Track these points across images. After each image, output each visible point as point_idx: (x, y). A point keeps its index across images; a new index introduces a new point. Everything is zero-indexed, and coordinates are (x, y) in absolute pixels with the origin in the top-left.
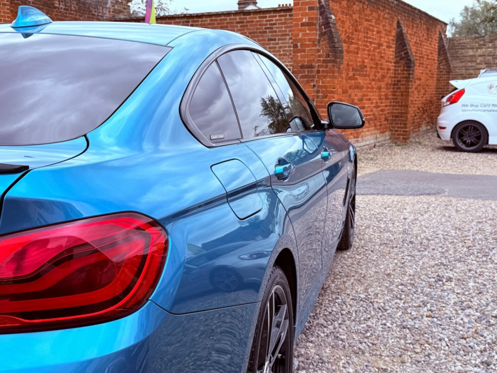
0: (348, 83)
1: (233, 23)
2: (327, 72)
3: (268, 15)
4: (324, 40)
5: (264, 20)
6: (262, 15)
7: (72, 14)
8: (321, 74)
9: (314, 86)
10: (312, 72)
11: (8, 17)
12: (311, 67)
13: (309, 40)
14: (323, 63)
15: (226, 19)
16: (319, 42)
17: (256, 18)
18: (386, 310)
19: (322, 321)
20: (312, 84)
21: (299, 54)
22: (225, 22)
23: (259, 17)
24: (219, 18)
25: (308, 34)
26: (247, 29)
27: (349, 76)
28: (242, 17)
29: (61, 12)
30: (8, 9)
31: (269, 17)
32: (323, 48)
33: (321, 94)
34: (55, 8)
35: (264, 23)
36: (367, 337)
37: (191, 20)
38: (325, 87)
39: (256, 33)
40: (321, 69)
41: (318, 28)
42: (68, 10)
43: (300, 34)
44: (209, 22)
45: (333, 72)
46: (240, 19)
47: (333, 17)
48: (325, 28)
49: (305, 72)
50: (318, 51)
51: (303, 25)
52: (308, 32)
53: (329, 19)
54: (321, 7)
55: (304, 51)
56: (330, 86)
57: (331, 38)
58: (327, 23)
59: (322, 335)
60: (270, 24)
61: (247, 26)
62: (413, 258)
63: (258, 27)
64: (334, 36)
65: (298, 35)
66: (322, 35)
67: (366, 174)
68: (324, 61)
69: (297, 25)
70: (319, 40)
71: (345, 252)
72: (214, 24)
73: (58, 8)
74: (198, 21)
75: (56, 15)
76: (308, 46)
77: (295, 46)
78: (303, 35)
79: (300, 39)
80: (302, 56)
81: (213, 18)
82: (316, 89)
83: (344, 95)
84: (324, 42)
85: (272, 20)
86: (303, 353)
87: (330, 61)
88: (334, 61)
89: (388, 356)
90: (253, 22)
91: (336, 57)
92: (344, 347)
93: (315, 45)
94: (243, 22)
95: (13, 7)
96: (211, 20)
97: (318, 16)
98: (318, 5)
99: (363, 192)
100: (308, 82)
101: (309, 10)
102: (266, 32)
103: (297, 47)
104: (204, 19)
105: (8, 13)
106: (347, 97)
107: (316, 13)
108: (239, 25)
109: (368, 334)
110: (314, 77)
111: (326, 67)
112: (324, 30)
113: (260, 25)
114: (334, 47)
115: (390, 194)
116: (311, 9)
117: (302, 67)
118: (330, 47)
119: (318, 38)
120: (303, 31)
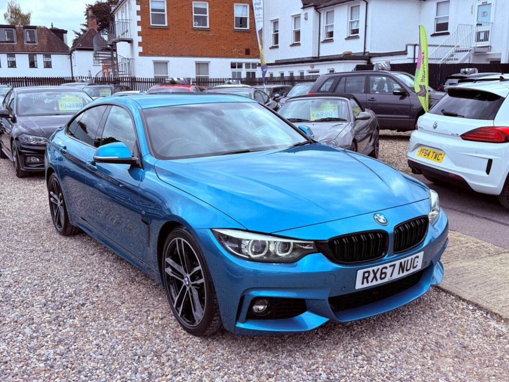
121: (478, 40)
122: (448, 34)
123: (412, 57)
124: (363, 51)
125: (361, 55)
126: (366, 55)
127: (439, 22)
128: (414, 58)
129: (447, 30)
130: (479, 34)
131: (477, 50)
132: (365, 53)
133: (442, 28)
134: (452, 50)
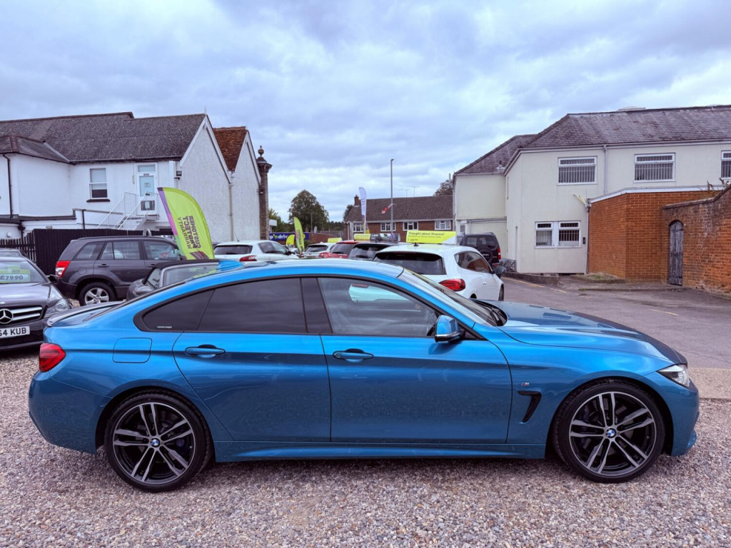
121: (143, 208)
122: (108, 201)
123: (81, 222)
124: (9, 213)
125: (7, 217)
126: (14, 217)
127: (94, 189)
128: (84, 224)
129: (106, 196)
130: (143, 203)
131: (149, 218)
132: (12, 215)
133: (100, 195)
134: (123, 217)
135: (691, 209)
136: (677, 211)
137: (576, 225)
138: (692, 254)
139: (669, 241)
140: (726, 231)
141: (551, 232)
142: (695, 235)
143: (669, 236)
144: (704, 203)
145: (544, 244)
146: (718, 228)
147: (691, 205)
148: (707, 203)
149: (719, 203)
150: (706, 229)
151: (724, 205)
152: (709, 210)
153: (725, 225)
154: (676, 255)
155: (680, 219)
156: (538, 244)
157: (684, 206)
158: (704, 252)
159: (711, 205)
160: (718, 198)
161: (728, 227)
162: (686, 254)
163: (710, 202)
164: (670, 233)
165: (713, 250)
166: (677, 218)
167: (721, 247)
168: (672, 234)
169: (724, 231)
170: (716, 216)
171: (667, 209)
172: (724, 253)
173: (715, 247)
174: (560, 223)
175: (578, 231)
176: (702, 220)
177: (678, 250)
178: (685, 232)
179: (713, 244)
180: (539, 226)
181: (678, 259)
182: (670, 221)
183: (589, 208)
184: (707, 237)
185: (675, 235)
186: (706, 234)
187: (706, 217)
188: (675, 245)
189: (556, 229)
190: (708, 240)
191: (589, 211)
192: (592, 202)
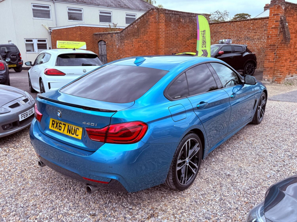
0: (294, 51)
1: (249, 24)
2: (281, 47)
3: (265, 20)
4: (281, 34)
5: (263, 22)
6: (262, 20)
7: (187, 24)
8: (279, 48)
9: (275, 53)
10: (274, 47)
11: (164, 27)
12: (274, 45)
13: (274, 34)
14: (280, 44)
15: (247, 22)
16: (279, 35)
17: (259, 21)
18: (255, 148)
19: (230, 149)
20: (274, 52)
21: (269, 40)
22: (246, 23)
23: (261, 21)
24: (244, 22)
25: (274, 32)
26: (255, 26)
27: (295, 47)
28: (254, 21)
29: (183, 23)
30: (164, 24)
31: (266, 21)
32: (281, 38)
33: (277, 57)
34: (181, 22)
35: (263, 23)
36: (242, 156)
37: (232, 23)
38: (280, 54)
39: (259, 27)
40: (279, 46)
41: (279, 29)
42: (185, 22)
43: (271, 32)
44: (239, 24)
45: (284, 48)
46: (252, 22)
47: (287, 24)
48: (282, 29)
49: (271, 48)
50: (278, 39)
51: (272, 28)
52: (274, 31)
53: (285, 26)
54: (282, 20)
55: (272, 39)
56: (282, 53)
57: (284, 33)
58: (283, 27)
59: (227, 153)
60: (266, 24)
61: (255, 25)
62: (282, 130)
63: (260, 25)
64: (286, 32)
65: (270, 32)
66: (280, 32)
67: (292, 91)
68: (280, 43)
69: (270, 28)
70: (279, 34)
71: (256, 125)
72: (242, 24)
73: (182, 22)
74: (235, 23)
75: (181, 24)
76: (274, 37)
77: (268, 37)
78: (272, 32)
79: (271, 34)
80: (271, 41)
81: (241, 22)
82: (275, 54)
83: (291, 56)
84: (281, 35)
85: (267, 22)
86: (217, 157)
87: (283, 43)
88: (285, 43)
89: (246, 163)
90: (258, 23)
91: (286, 41)
92: (232, 158)
93: (277, 36)
94: (254, 23)
95: (166, 23)
96: (240, 23)
97: (280, 24)
98: (280, 20)
99: (283, 100)
100: (272, 52)
101: (275, 22)
102: (263, 27)
103: (269, 37)
104: (238, 22)
105: (164, 26)
106: (293, 56)
107: (279, 23)
108: (252, 24)
109: (243, 155)
110: (275, 49)
111: (281, 45)
112: (282, 30)
113: (261, 24)
114: (286, 37)
115: (294, 102)
116: (276, 21)
117: (270, 45)
118: (284, 37)
119: (278, 33)
120: (272, 31)
135: (109, 36)
136: (102, 36)
137: (45, 41)
138: (111, 55)
139: (98, 49)
140: (127, 45)
141: (33, 44)
142: (112, 47)
143: (98, 47)
144: (115, 33)
145: (30, 51)
146: (123, 44)
147: (109, 34)
148: (117, 33)
149: (123, 33)
150: (117, 44)
151: (125, 35)
152: (118, 36)
153: (126, 43)
154: (103, 56)
155: (104, 39)
156: (27, 51)
157: (105, 34)
158: (117, 54)
159: (119, 34)
160: (122, 32)
161: (128, 44)
162: (108, 55)
163: (119, 33)
164: (98, 46)
165: (121, 53)
166: (102, 39)
167: (125, 52)
168: (99, 46)
169: (126, 45)
170: (122, 39)
171: (96, 35)
172: (127, 54)
173: (123, 52)
174: (37, 39)
175: (46, 44)
176: (115, 41)
177: (103, 53)
178: (107, 46)
179: (121, 51)
180: (27, 41)
181: (104, 57)
182: (98, 41)
183: (51, 32)
184: (118, 48)
185: (101, 47)
186: (117, 46)
187: (117, 39)
188: (102, 51)
189: (35, 43)
190: (119, 49)
191: (51, 34)
192: (53, 29)
